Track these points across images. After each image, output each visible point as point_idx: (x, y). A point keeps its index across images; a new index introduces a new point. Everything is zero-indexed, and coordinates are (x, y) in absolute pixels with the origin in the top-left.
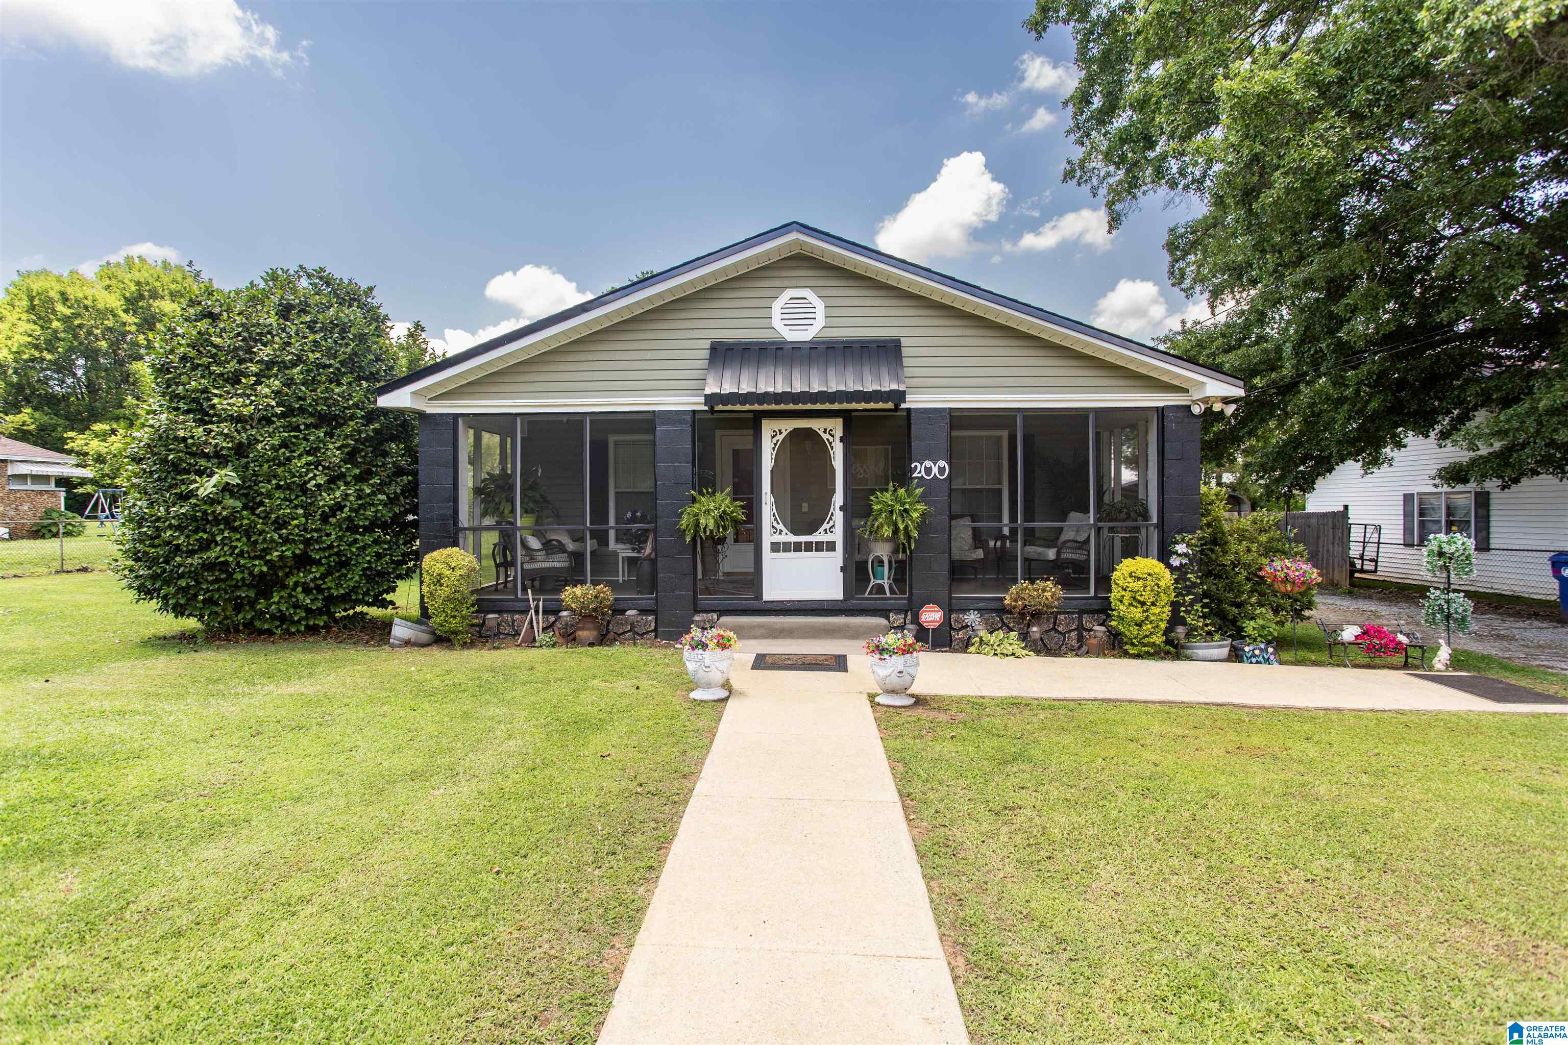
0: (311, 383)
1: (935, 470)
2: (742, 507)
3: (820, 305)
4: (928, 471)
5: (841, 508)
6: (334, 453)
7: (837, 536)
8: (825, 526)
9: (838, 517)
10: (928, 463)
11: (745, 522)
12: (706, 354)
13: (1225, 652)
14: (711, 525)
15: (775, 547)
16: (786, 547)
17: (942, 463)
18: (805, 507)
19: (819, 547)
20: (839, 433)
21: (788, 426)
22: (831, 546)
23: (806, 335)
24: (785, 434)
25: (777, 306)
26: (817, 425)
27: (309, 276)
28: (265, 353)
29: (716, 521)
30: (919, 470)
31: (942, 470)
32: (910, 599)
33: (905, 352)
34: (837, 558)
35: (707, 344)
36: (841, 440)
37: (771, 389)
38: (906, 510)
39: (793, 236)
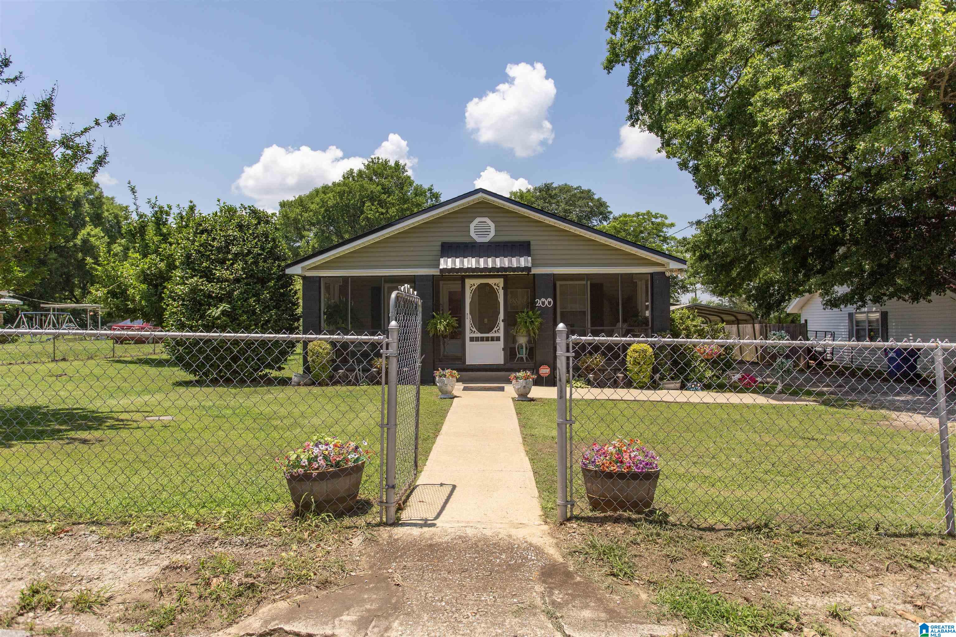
0: (256, 263)
1: (546, 303)
2: (456, 320)
3: (492, 225)
4: (543, 303)
5: (503, 321)
6: (266, 295)
7: (501, 334)
8: (495, 329)
9: (502, 325)
10: (543, 300)
11: (458, 327)
12: (439, 248)
13: (678, 385)
14: (443, 329)
15: (472, 339)
16: (477, 339)
17: (550, 300)
18: (486, 321)
19: (493, 339)
20: (502, 285)
21: (478, 282)
22: (498, 339)
23: (486, 240)
24: (476, 286)
25: (472, 226)
26: (491, 281)
27: (245, 209)
28: (234, 249)
29: (444, 327)
30: (539, 302)
31: (549, 303)
32: (535, 364)
33: (532, 248)
34: (501, 344)
35: (440, 243)
36: (503, 288)
37: (470, 266)
38: (532, 322)
39: (480, 195)
